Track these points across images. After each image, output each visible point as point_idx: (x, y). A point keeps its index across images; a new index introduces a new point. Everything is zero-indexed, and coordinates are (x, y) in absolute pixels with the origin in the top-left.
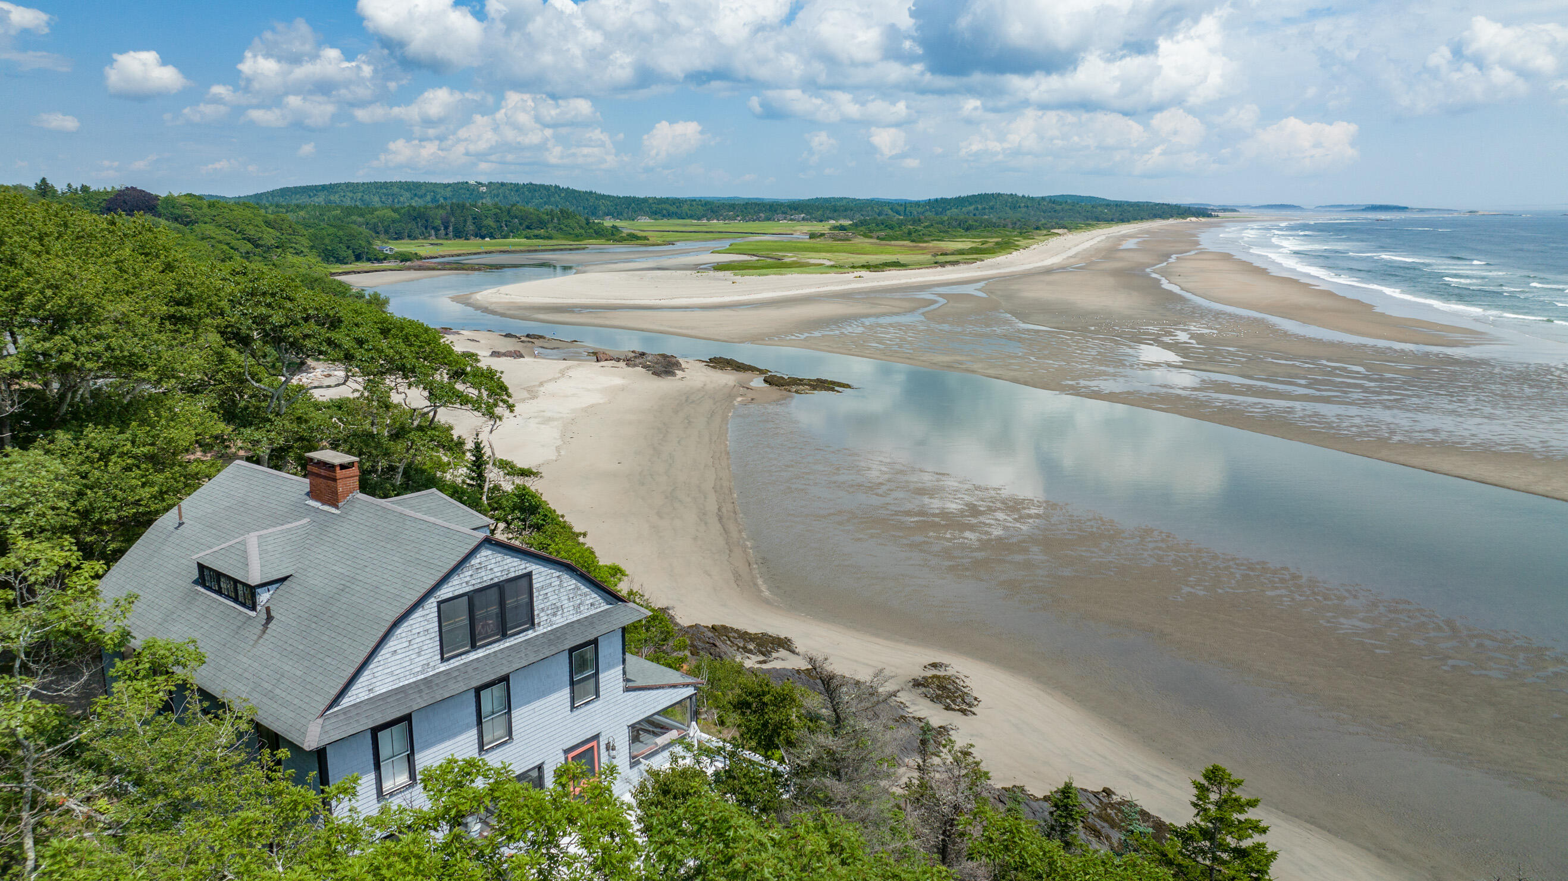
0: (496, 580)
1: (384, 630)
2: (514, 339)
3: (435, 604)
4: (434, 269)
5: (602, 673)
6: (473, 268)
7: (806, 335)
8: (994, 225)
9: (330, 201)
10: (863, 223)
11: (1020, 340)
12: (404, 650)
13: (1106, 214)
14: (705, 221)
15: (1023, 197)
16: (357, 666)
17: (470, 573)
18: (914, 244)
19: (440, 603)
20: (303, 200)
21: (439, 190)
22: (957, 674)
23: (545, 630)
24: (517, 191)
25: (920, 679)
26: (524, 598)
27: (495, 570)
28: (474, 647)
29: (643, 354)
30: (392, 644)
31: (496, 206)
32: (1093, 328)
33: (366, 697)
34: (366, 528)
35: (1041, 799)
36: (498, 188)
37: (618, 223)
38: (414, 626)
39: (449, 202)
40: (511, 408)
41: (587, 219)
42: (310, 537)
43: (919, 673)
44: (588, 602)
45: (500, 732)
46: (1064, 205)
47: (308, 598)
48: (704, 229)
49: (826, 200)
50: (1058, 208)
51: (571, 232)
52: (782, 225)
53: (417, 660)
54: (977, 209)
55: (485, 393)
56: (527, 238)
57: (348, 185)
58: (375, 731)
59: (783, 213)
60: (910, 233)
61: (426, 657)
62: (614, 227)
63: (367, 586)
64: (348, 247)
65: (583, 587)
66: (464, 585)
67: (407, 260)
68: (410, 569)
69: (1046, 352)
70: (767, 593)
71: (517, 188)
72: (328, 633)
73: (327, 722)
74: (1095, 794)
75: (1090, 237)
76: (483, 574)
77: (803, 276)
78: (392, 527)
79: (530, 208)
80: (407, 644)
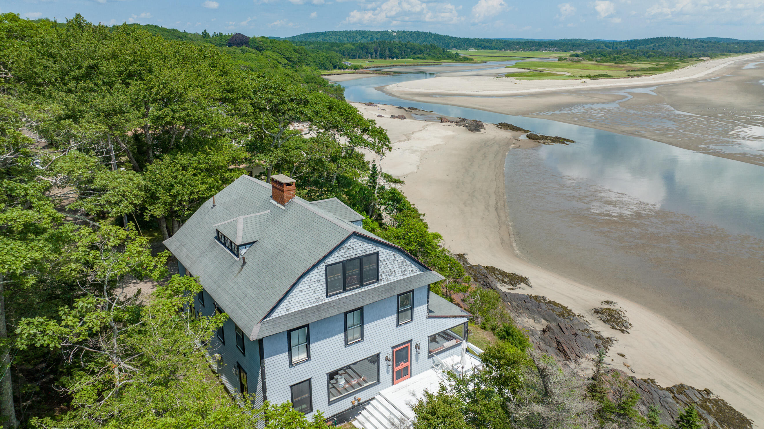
0: (359, 255)
1: (296, 279)
2: (402, 110)
3: (324, 267)
4: (368, 73)
5: (416, 307)
6: (386, 73)
7: (552, 112)
8: (665, 55)
9: (325, 40)
10: (589, 53)
11: (675, 120)
12: (306, 290)
13: (736, 48)
14: (503, 51)
15: (684, 39)
16: (280, 297)
17: (344, 251)
18: (617, 65)
19: (327, 266)
20: (313, 39)
21: (374, 35)
22: (620, 309)
23: (385, 283)
24: (411, 35)
25: (599, 309)
26: (374, 266)
27: (358, 250)
28: (345, 290)
29: (465, 120)
30: (300, 287)
31: (400, 42)
32: (721, 115)
33: (285, 314)
34: (296, 219)
35: (664, 389)
36: (403, 34)
37: (459, 52)
38: (312, 278)
39: (379, 40)
40: (390, 149)
41: (444, 50)
42: (269, 221)
43: (598, 306)
44: (409, 269)
45: (357, 335)
46: (709, 44)
47: (263, 255)
48: (503, 55)
49: (569, 40)
50: (705, 45)
51: (435, 56)
52: (544, 53)
53: (313, 295)
54: (655, 46)
55: (377, 141)
56: (414, 59)
57: (333, 32)
58: (289, 332)
59: (545, 47)
60: (615, 59)
61: (318, 294)
62: (456, 53)
63: (291, 252)
64: (330, 62)
65: (407, 261)
66: (341, 257)
67: (356, 69)
68: (313, 245)
69: (690, 128)
70: (517, 252)
71: (411, 34)
72: (270, 276)
73: (263, 326)
74: (700, 392)
75: (723, 62)
76: (352, 251)
77: (553, 81)
78: (308, 220)
79: (416, 44)
80: (308, 287)
